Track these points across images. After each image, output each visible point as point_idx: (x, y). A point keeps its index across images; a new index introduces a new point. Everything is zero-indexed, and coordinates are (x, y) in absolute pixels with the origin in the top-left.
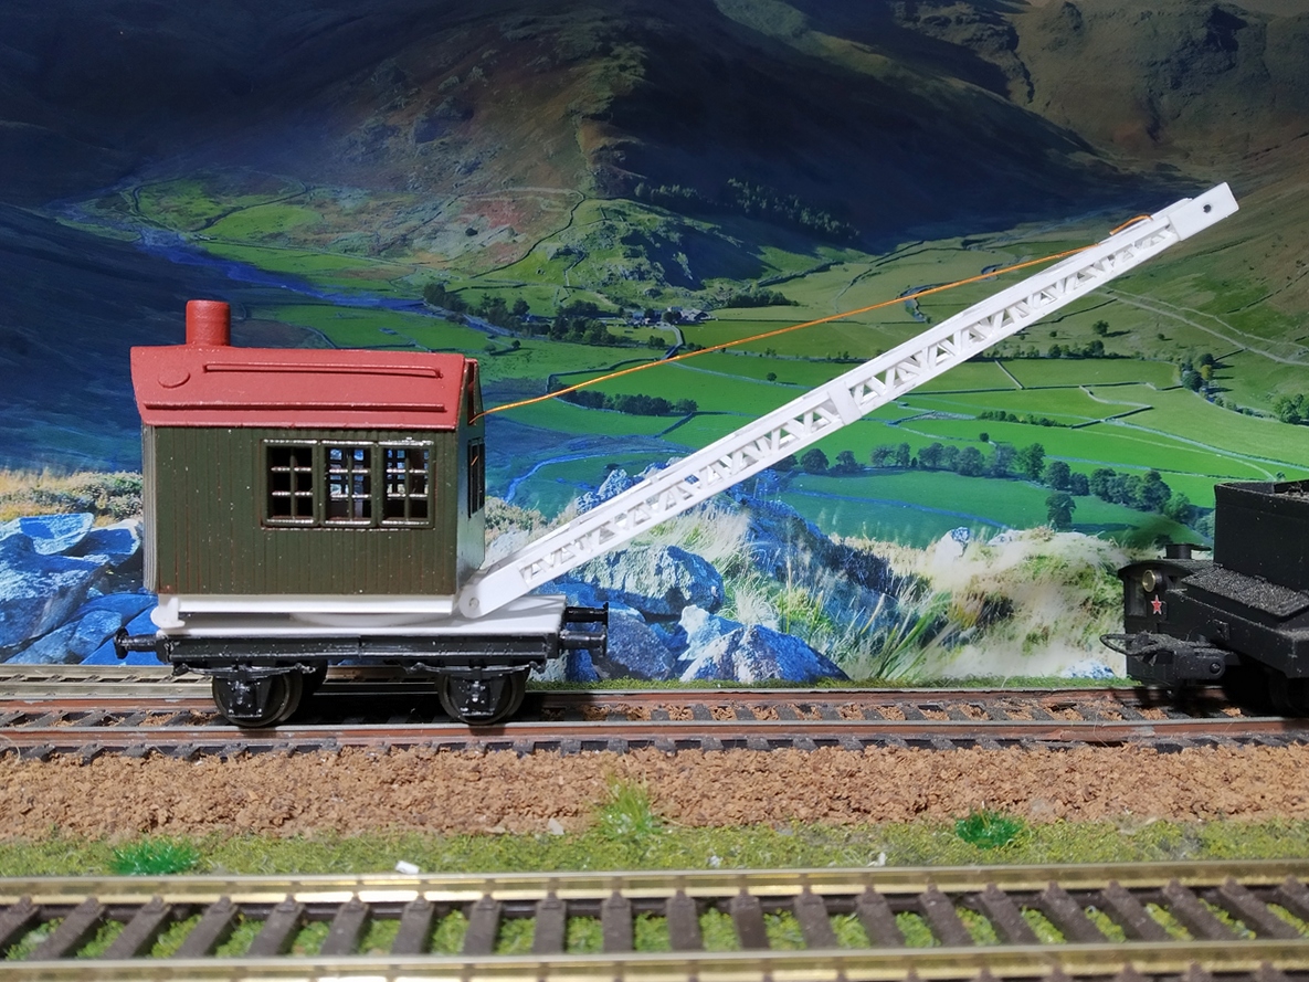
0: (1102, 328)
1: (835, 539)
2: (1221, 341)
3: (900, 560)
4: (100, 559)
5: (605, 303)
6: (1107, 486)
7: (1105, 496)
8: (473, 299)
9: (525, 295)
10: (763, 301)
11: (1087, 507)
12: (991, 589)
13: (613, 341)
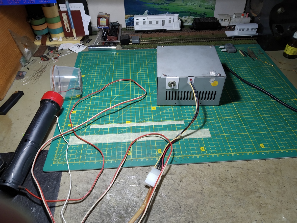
0: (194, 3)
2: (202, 3)
5: (164, 3)
6: (193, 13)
7: (193, 14)
8: (156, 3)
9: (159, 3)
10: (173, 2)
11: (192, 15)
12: (186, 20)
13: (164, 5)
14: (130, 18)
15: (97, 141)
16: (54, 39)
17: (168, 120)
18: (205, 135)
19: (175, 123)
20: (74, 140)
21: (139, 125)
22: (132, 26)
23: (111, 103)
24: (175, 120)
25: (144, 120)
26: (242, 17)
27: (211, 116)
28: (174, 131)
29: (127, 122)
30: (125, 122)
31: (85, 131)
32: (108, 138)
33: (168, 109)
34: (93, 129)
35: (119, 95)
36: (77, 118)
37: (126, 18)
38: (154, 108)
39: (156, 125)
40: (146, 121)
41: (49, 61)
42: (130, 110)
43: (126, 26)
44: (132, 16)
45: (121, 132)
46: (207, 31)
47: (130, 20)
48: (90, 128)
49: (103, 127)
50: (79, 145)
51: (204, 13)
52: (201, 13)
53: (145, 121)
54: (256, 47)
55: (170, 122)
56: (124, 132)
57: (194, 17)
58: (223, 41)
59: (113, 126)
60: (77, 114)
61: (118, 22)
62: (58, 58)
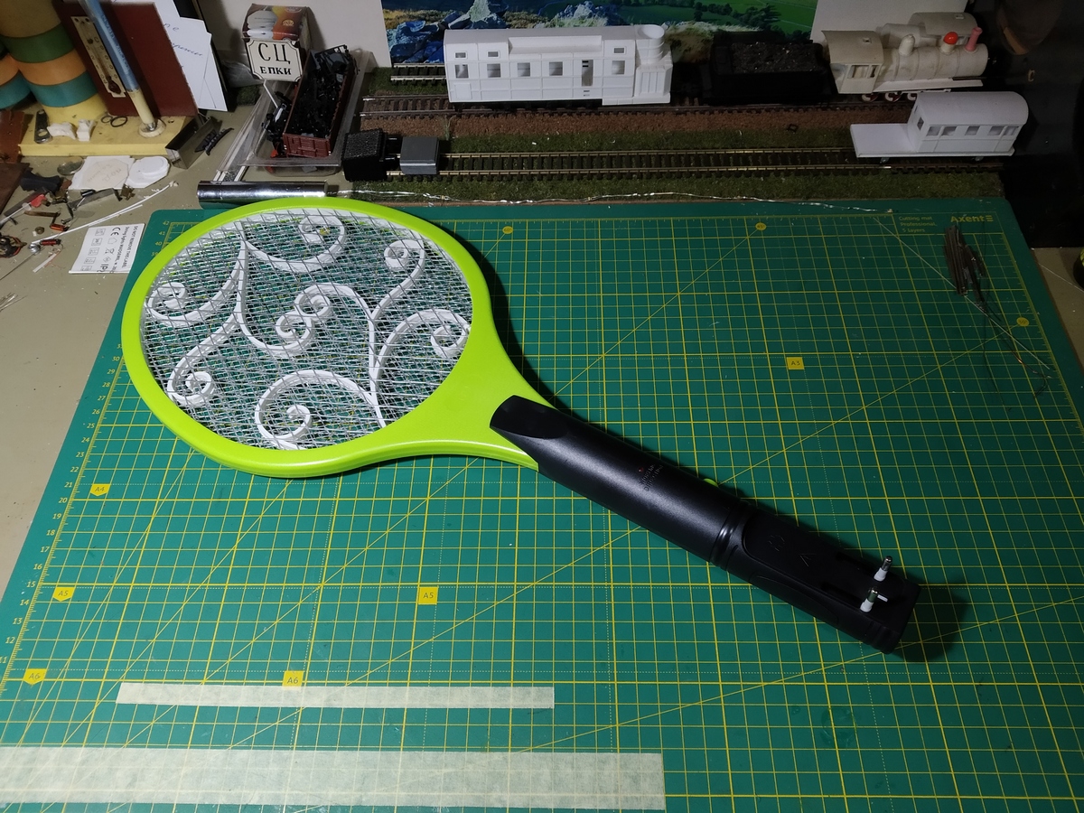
4: (429, 33)
7: (712, 12)
14: (409, 25)
15: (130, 785)
16: (53, 130)
17: (482, 676)
18: (638, 790)
19: (511, 700)
20: (31, 770)
21: (336, 704)
22: (420, 62)
23: (235, 548)
24: (512, 682)
25: (369, 672)
26: (945, 48)
27: (688, 667)
28: (497, 756)
29: (288, 674)
30: (276, 677)
31: (89, 719)
32: (182, 774)
33: (496, 603)
34: (127, 709)
35: (281, 497)
36: (71, 630)
37: (390, 25)
38: (427, 595)
39: (417, 704)
40: (378, 678)
41: (16, 259)
42: (315, 597)
43: (394, 61)
44: (414, 17)
45: (249, 742)
46: (768, 110)
47: (406, 31)
48: (117, 702)
49: (173, 702)
50: (47, 805)
51: (767, 10)
52: (753, 9)
53: (373, 677)
54: (990, 219)
55: (489, 691)
56: (264, 741)
57: (714, 28)
58: (837, 172)
59: (217, 694)
60: (75, 609)
61: (345, 47)
62: (58, 242)
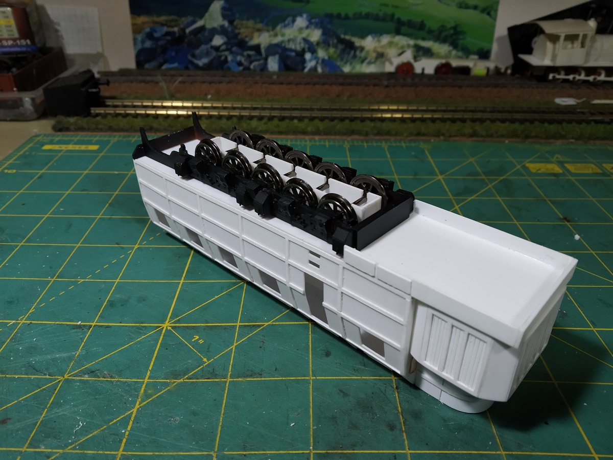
1: (342, 36)
3: (358, 42)
6: (410, 24)
7: (409, 27)
11: (404, 29)
12: (379, 50)
14: (153, 30)
37: (136, 30)
43: (139, 64)
47: (150, 36)
51: (455, 28)
52: (443, 26)
